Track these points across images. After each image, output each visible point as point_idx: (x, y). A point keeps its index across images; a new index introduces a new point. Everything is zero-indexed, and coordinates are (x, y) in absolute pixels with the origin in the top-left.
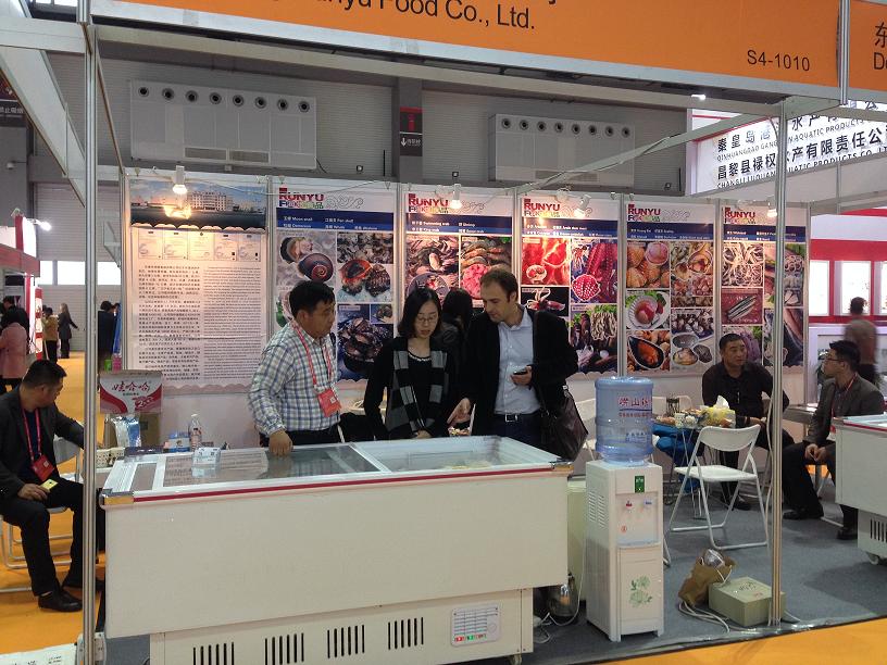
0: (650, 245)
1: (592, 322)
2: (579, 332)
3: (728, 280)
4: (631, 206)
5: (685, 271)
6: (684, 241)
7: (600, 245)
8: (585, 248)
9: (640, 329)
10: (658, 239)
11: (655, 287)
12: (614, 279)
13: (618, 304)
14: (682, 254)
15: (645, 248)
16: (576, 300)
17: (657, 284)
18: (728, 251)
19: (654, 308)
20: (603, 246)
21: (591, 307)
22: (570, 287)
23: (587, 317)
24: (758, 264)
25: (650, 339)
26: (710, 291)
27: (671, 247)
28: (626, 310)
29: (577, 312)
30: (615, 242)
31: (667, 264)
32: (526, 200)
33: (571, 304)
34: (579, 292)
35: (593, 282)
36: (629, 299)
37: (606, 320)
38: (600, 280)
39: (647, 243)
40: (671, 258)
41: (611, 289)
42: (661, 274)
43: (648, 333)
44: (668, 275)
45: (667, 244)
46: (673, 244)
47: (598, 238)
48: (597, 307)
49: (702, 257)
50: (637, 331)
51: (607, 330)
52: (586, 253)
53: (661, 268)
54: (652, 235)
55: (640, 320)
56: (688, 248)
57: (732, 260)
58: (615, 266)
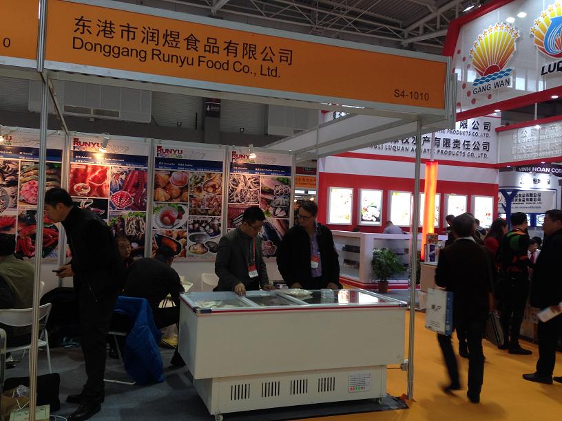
0: (173, 174)
1: (126, 223)
2: (116, 229)
3: (233, 199)
4: (159, 147)
5: (201, 191)
6: (201, 172)
7: (134, 172)
8: (122, 173)
9: (163, 229)
10: (180, 170)
11: (177, 201)
12: (145, 195)
13: (147, 211)
14: (198, 180)
15: (170, 176)
16: (114, 208)
17: (179, 199)
18: (234, 180)
19: (175, 215)
20: (137, 173)
21: (125, 213)
22: (109, 199)
23: (122, 220)
24: (256, 189)
25: (171, 236)
26: (220, 205)
27: (190, 176)
28: (154, 216)
29: (115, 217)
30: (146, 170)
31: (187, 186)
32: (75, 139)
33: (110, 210)
34: (116, 202)
35: (127, 196)
36: (157, 209)
37: (138, 222)
38: (134, 195)
39: (172, 172)
40: (190, 183)
41: (142, 201)
42: (181, 193)
43: (170, 232)
44: (187, 194)
45: (187, 173)
46: (191, 174)
47: (133, 167)
48: (130, 213)
49: (214, 183)
50: (161, 230)
51: (138, 229)
52: (123, 177)
53: (182, 189)
54: (176, 168)
55: (165, 223)
56: (203, 177)
57: (237, 186)
58: (145, 187)
